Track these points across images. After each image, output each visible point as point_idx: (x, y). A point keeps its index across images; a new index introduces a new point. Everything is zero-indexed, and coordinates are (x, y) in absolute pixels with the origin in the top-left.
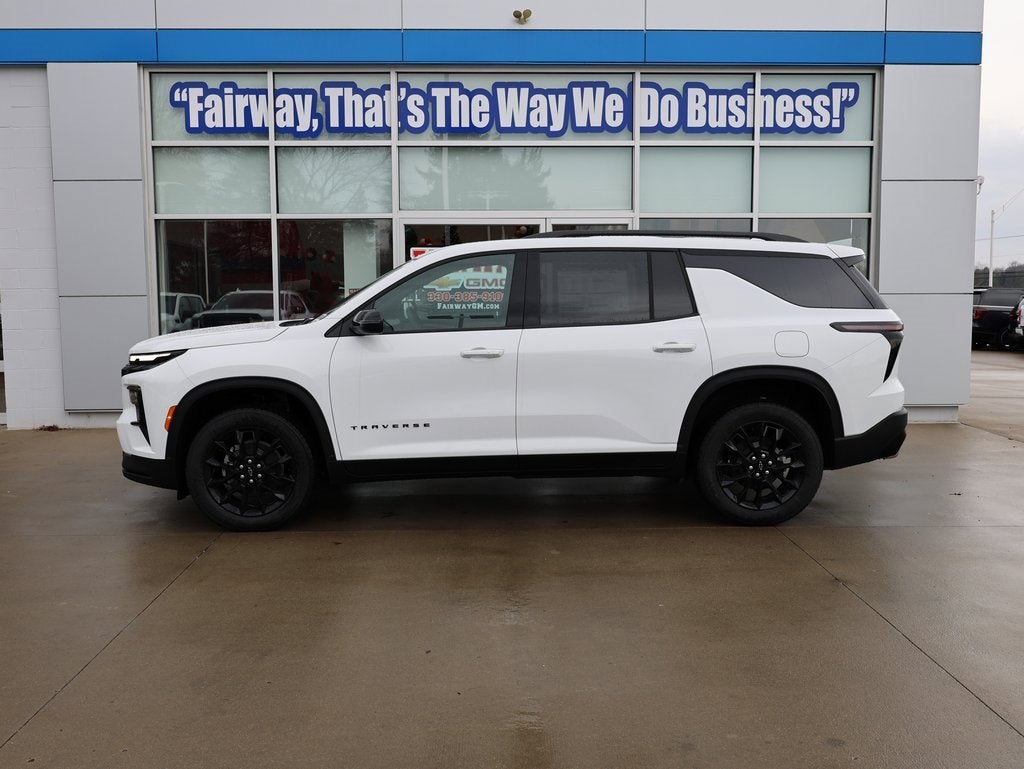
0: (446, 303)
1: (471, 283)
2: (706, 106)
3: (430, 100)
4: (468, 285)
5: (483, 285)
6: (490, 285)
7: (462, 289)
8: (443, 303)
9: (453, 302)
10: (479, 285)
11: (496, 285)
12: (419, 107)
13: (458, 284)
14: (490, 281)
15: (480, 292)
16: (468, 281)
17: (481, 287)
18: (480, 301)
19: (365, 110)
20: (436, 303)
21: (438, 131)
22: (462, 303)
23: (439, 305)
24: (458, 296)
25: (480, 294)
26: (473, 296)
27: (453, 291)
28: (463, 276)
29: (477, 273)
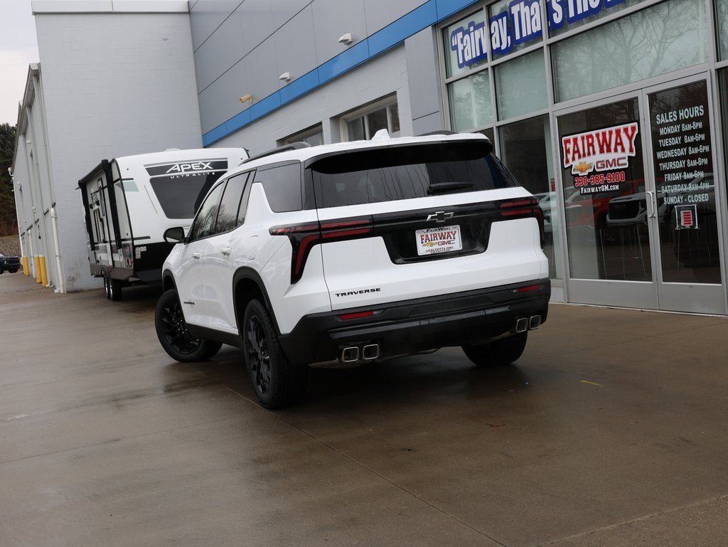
0: (586, 187)
1: (599, 165)
4: (597, 168)
5: (607, 167)
6: (611, 166)
7: (594, 172)
8: (584, 187)
9: (590, 186)
10: (604, 167)
11: (615, 165)
13: (591, 167)
14: (611, 161)
15: (605, 173)
16: (597, 163)
17: (605, 169)
18: (606, 183)
20: (580, 187)
22: (595, 186)
23: (582, 188)
24: (593, 180)
25: (605, 176)
26: (601, 179)
27: (590, 174)
28: (594, 160)
29: (602, 155)
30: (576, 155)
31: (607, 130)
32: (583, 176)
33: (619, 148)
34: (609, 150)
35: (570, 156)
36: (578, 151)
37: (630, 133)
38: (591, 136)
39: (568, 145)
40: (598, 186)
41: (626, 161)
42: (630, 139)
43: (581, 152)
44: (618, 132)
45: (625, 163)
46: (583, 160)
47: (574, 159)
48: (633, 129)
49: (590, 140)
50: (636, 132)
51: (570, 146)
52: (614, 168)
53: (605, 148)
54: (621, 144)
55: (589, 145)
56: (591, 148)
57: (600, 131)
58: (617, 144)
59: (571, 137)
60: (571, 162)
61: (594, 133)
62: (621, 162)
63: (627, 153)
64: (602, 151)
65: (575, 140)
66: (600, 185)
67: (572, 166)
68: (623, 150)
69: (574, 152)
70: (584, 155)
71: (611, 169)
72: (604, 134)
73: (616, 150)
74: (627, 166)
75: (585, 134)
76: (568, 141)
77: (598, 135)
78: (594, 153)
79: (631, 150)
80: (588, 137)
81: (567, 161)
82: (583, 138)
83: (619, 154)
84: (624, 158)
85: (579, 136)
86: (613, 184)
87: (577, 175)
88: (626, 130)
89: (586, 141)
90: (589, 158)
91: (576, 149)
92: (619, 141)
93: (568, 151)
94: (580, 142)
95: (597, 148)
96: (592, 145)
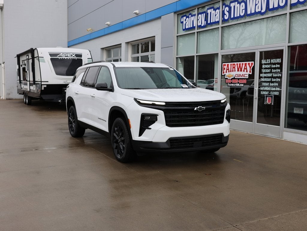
4: (236, 77)
5: (240, 77)
6: (241, 77)
7: (234, 78)
8: (229, 83)
9: (232, 83)
13: (233, 76)
14: (241, 75)
15: (239, 79)
16: (236, 75)
17: (239, 78)
18: (238, 83)
20: (227, 83)
22: (234, 83)
24: (233, 81)
26: (237, 81)
27: (232, 79)
28: (235, 74)
29: (238, 72)
30: (228, 71)
31: (241, 63)
33: (245, 70)
34: (241, 71)
35: (225, 71)
36: (229, 69)
37: (250, 65)
38: (235, 64)
39: (225, 67)
40: (235, 84)
42: (250, 67)
43: (230, 70)
44: (246, 64)
46: (230, 73)
47: (226, 72)
48: (252, 64)
49: (234, 66)
51: (226, 67)
52: (242, 77)
53: (240, 70)
54: (246, 69)
56: (234, 69)
57: (238, 63)
58: (245, 69)
59: (226, 64)
60: (225, 73)
61: (236, 63)
62: (245, 76)
63: (248, 73)
64: (238, 71)
65: (228, 65)
66: (236, 83)
67: (225, 75)
68: (247, 71)
69: (227, 70)
70: (231, 71)
71: (241, 78)
72: (240, 64)
73: (244, 71)
74: (248, 78)
75: (232, 63)
76: (225, 65)
78: (235, 71)
79: (250, 72)
80: (233, 64)
81: (224, 73)
82: (231, 65)
83: (245, 73)
84: (247, 74)
85: (230, 64)
86: (241, 84)
87: (227, 79)
88: (249, 64)
89: (232, 66)
90: (233, 72)
91: (228, 68)
92: (245, 68)
93: (224, 69)
94: (230, 66)
95: (236, 69)
96: (234, 67)
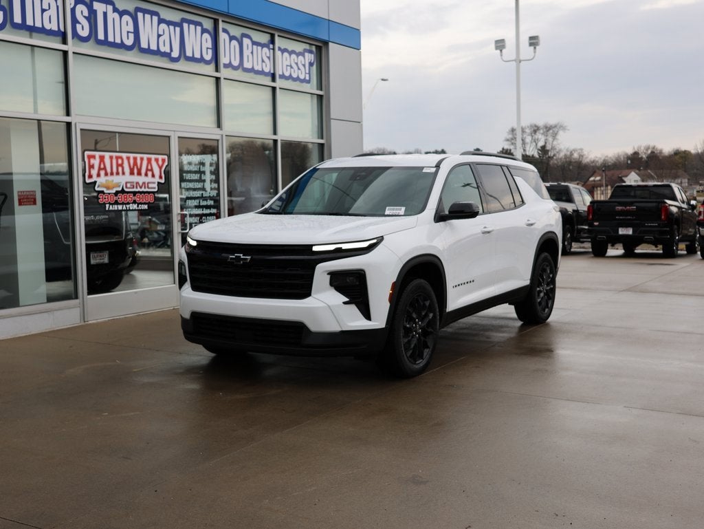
0: (112, 204)
1: (129, 185)
2: (252, 53)
3: (92, 13)
4: (126, 187)
5: (137, 188)
6: (141, 187)
7: (123, 191)
8: (110, 204)
9: (116, 203)
10: (133, 188)
11: (145, 188)
12: (85, 17)
13: (119, 186)
14: (141, 184)
15: (135, 193)
16: (126, 183)
17: (135, 190)
18: (134, 202)
19: (43, 11)
20: (105, 204)
21: (99, 42)
22: (123, 204)
23: (107, 206)
24: (121, 198)
25: (134, 195)
26: (130, 198)
27: (117, 193)
28: (123, 180)
29: (132, 177)
30: (102, 173)
31: (139, 156)
32: (109, 194)
33: (150, 173)
34: (139, 174)
35: (94, 172)
36: (105, 169)
37: (160, 163)
38: (121, 158)
39: (92, 161)
40: (126, 204)
41: (156, 186)
42: (160, 168)
43: (109, 170)
44: (149, 160)
45: (154, 187)
46: (110, 178)
47: (99, 175)
48: (163, 161)
49: (120, 161)
50: (166, 164)
51: (96, 162)
52: (143, 189)
53: (136, 171)
54: (152, 170)
55: (118, 165)
56: (120, 169)
57: (132, 155)
58: (147, 170)
59: (97, 154)
61: (124, 155)
62: (150, 185)
63: (157, 179)
64: (132, 173)
65: (102, 158)
66: (128, 203)
67: (95, 182)
68: (153, 176)
69: (100, 169)
70: (112, 174)
71: (141, 190)
72: (135, 159)
73: (146, 175)
74: (156, 190)
75: (114, 154)
76: (94, 157)
77: (128, 158)
78: (123, 173)
79: (161, 177)
80: (117, 158)
81: (90, 176)
82: (111, 158)
83: (149, 179)
84: (154, 183)
85: (107, 155)
86: (141, 204)
87: (103, 192)
88: (157, 160)
89: (114, 161)
90: (118, 177)
91: (102, 166)
92: (149, 168)
93: (92, 167)
94: (107, 161)
95: (127, 170)
96: (122, 165)
